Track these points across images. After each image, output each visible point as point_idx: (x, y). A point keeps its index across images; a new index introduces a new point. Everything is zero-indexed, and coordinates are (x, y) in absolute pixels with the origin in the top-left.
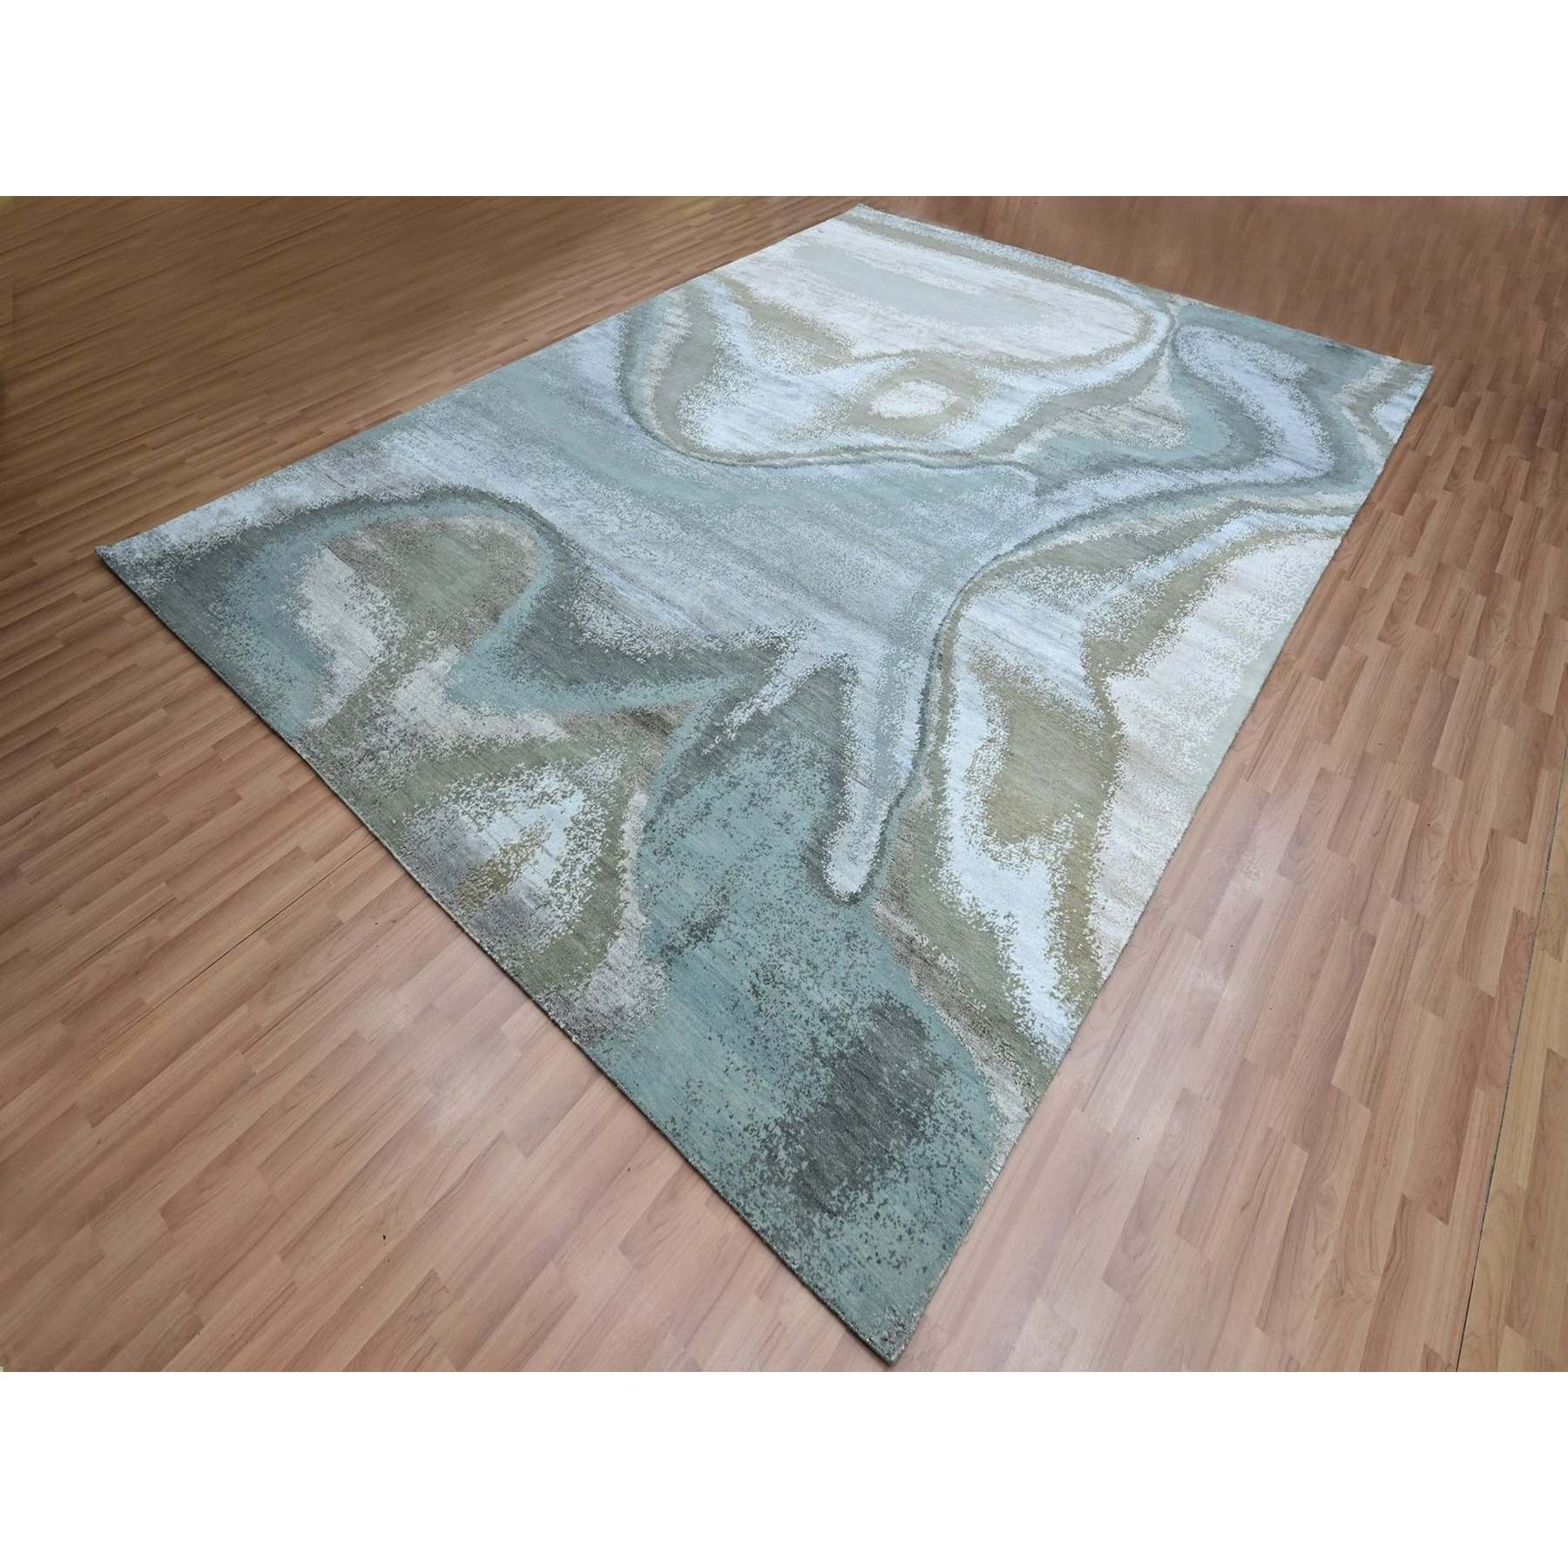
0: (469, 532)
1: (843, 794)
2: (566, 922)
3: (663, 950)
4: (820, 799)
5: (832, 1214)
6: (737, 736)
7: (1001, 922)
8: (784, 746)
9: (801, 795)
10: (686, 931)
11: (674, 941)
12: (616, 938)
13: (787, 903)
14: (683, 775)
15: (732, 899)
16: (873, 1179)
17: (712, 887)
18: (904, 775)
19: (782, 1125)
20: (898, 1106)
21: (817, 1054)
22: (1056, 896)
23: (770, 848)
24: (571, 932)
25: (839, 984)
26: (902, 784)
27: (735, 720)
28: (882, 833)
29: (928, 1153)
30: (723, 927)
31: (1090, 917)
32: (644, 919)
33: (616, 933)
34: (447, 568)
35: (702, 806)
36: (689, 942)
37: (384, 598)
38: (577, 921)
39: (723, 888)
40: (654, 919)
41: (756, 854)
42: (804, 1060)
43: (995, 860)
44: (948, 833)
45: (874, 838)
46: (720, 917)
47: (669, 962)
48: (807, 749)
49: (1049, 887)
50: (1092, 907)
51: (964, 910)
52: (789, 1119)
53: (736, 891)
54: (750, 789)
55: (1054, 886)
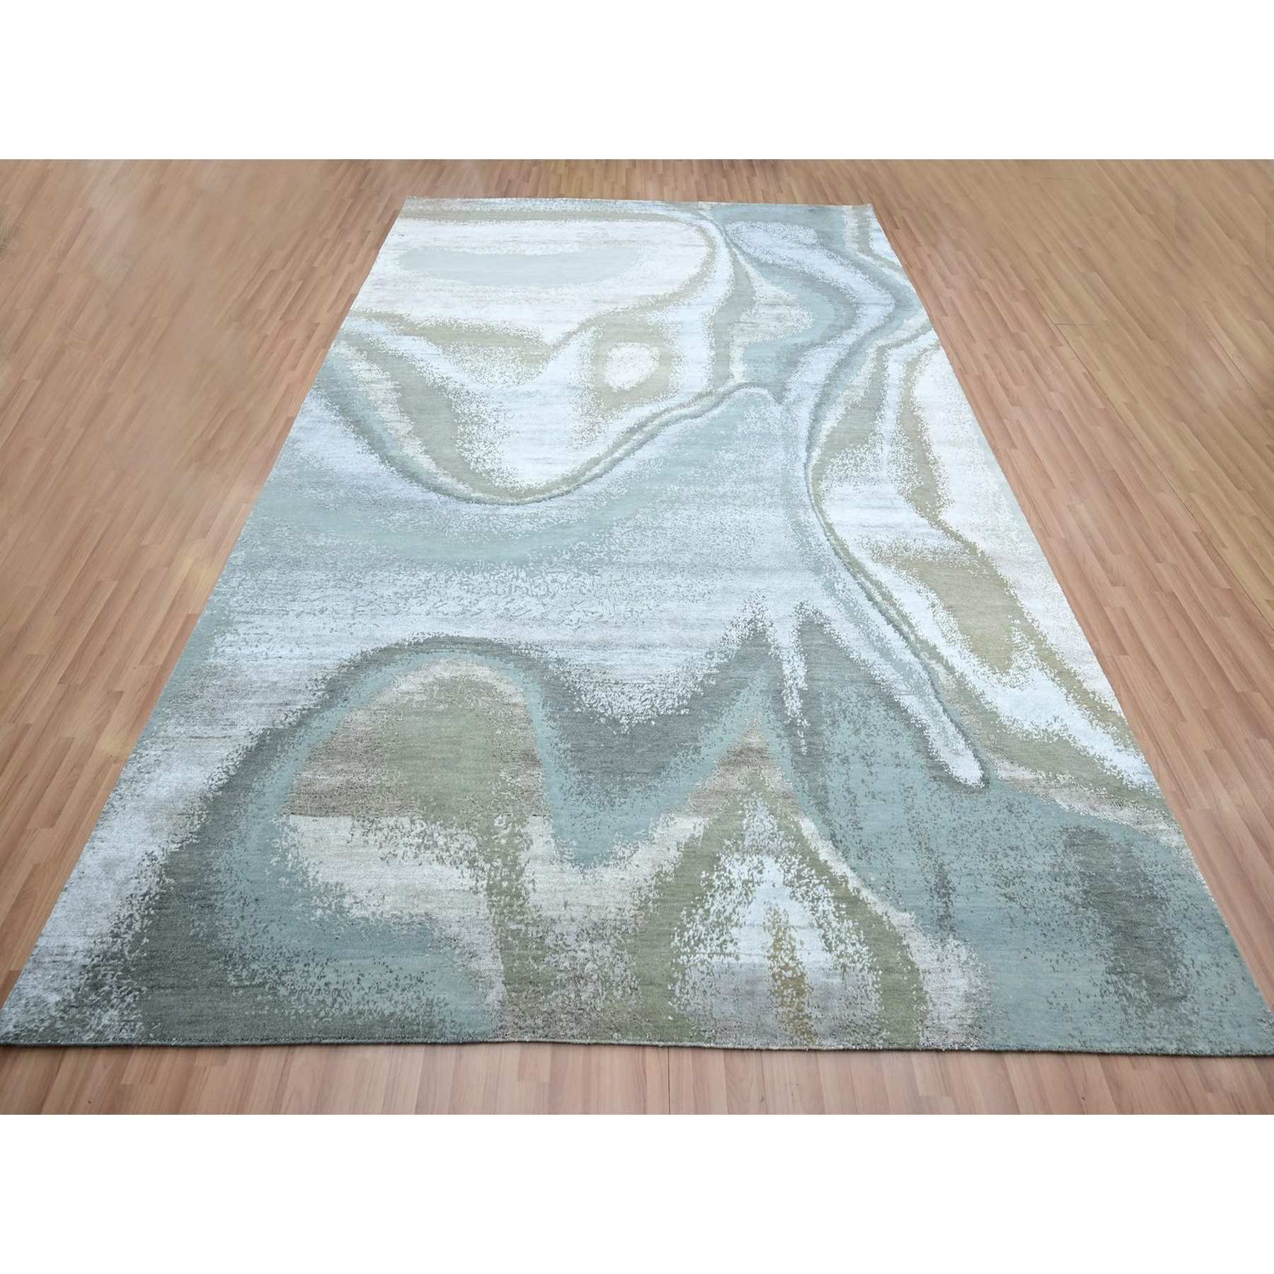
0: (417, 698)
1: (906, 711)
2: (870, 969)
3: (940, 925)
4: (899, 727)
5: (1184, 998)
6: (809, 721)
7: (1056, 726)
8: (840, 705)
9: (886, 732)
10: (936, 897)
11: (938, 911)
12: (908, 946)
13: (960, 818)
14: (810, 781)
15: (933, 847)
16: (1175, 953)
17: (914, 849)
18: (919, 668)
19: (1111, 971)
20: (1138, 895)
21: (1077, 905)
22: (1060, 686)
23: (912, 787)
24: (881, 972)
25: (1038, 847)
26: (925, 676)
27: (794, 709)
28: (952, 721)
29: (1176, 908)
30: (949, 872)
31: (1085, 685)
32: (907, 915)
33: (905, 943)
34: (439, 747)
35: (846, 794)
36: (945, 902)
37: (413, 822)
38: (875, 960)
39: (920, 844)
40: (912, 909)
41: (910, 800)
42: (1076, 916)
43: (1014, 687)
44: (979, 691)
45: (951, 729)
46: (941, 866)
47: (952, 929)
48: (854, 695)
49: (1051, 683)
50: (1079, 678)
51: (1036, 735)
52: (1111, 964)
53: (929, 839)
54: (857, 755)
55: (1053, 680)
